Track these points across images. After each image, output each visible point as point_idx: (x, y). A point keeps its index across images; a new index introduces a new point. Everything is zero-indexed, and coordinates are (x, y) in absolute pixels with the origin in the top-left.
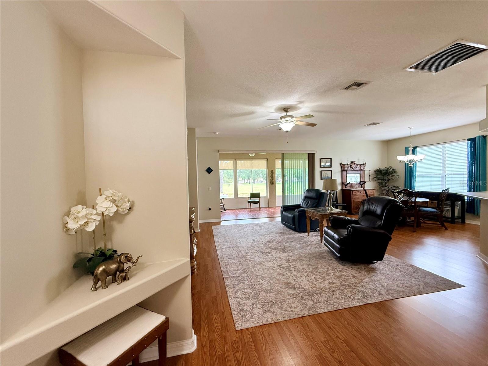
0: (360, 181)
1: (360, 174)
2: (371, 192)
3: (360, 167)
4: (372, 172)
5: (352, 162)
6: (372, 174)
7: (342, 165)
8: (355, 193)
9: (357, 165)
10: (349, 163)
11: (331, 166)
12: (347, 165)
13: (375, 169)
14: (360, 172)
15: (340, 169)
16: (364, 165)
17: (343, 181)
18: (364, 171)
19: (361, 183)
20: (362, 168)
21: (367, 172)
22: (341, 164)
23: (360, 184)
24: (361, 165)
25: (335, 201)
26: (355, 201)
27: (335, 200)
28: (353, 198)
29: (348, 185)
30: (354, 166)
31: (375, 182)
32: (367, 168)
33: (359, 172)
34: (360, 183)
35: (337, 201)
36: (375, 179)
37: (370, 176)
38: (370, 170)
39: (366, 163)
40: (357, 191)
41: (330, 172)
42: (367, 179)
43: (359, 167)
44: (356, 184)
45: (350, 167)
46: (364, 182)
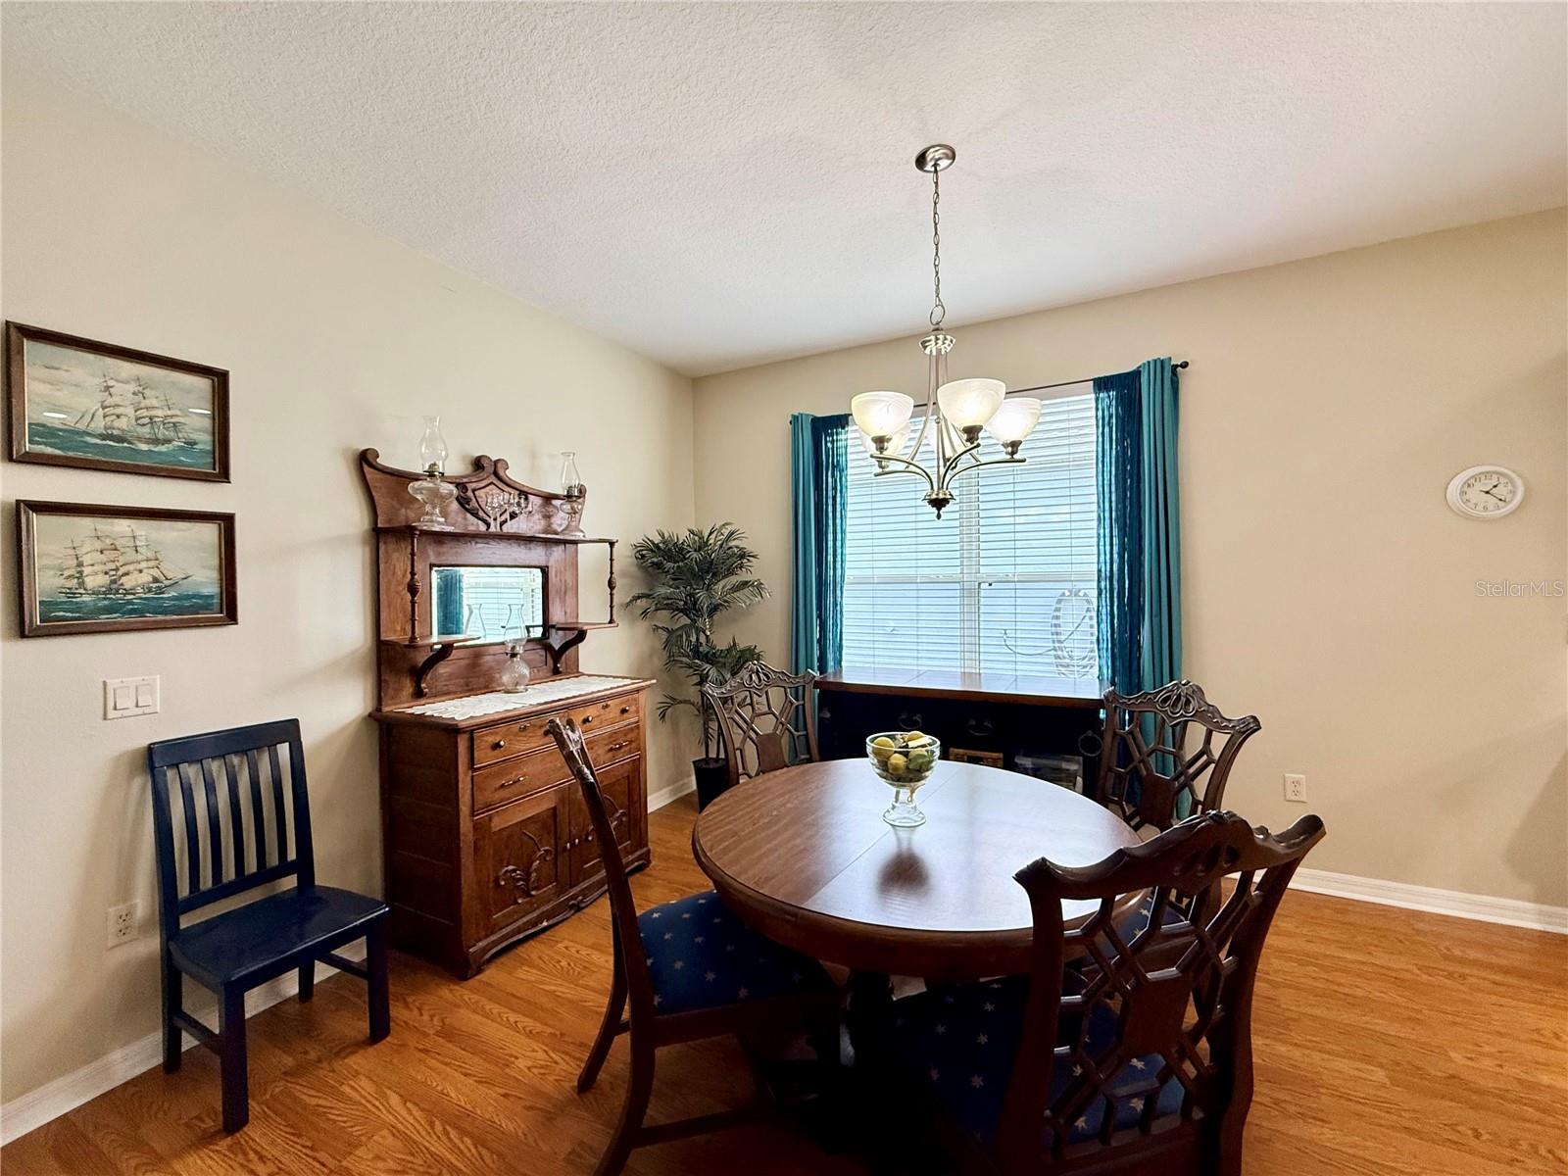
0: (547, 626)
1: (545, 571)
2: (624, 711)
3: (548, 517)
4: (624, 555)
5: (478, 464)
6: (624, 574)
7: (366, 468)
8: (496, 746)
9: (524, 494)
10: (455, 467)
11: (220, 470)
12: (431, 475)
13: (638, 539)
14: (548, 556)
15: (350, 514)
16: (569, 497)
17: (383, 638)
18: (575, 542)
19: (556, 640)
20: (559, 521)
21: (591, 557)
22: (365, 460)
23: (548, 648)
24: (548, 498)
25: (285, 869)
26: (497, 824)
27: (273, 860)
28: (480, 800)
29: (443, 669)
30: (493, 499)
31: (642, 627)
32: (593, 520)
33: (537, 554)
34: (543, 643)
35: (304, 866)
36: (642, 603)
37: (611, 585)
38: (612, 544)
39: (582, 492)
40: (516, 727)
41: (210, 532)
42: (590, 607)
43: (537, 516)
44: (513, 655)
45: (463, 502)
46: (571, 635)
